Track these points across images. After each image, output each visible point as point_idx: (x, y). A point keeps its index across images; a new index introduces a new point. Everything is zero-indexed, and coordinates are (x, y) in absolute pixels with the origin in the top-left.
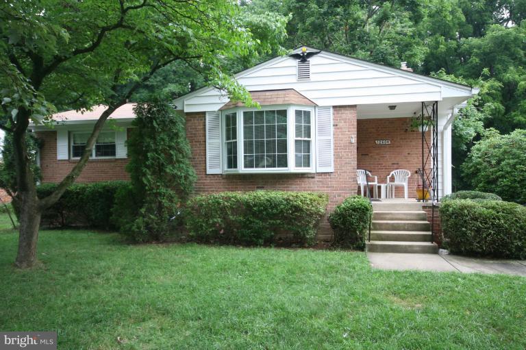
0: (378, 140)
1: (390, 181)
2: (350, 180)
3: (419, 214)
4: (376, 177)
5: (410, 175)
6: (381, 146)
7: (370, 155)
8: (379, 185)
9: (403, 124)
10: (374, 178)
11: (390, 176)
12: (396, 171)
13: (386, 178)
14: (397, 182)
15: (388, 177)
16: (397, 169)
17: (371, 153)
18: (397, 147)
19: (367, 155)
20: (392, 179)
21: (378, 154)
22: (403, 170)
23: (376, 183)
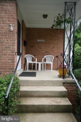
0: (38, 39)
1: (44, 61)
2: (9, 61)
3: (61, 92)
4: (36, 59)
5: (54, 58)
6: (40, 43)
7: (34, 47)
8: (38, 63)
9: (51, 32)
10: (35, 59)
11: (44, 58)
12: (47, 56)
13: (42, 60)
14: (47, 62)
15: (43, 59)
16: (47, 55)
17: (35, 46)
18: (48, 43)
19: (33, 47)
20: (45, 60)
21: (38, 47)
22: (51, 56)
23: (36, 62)
